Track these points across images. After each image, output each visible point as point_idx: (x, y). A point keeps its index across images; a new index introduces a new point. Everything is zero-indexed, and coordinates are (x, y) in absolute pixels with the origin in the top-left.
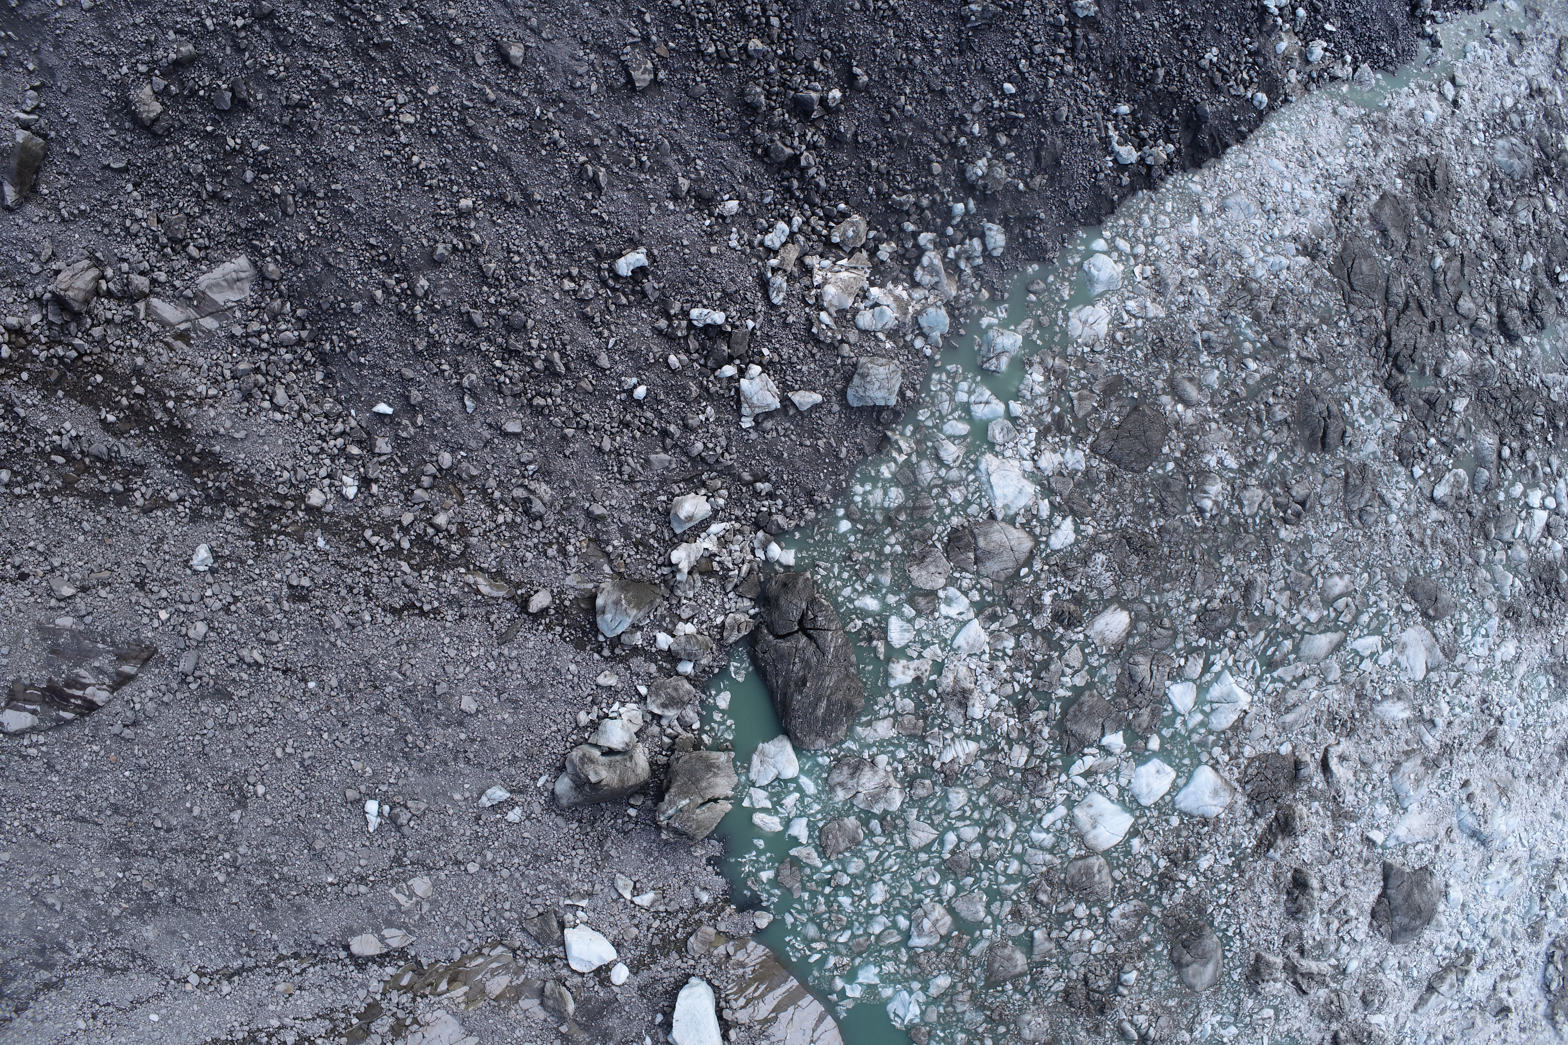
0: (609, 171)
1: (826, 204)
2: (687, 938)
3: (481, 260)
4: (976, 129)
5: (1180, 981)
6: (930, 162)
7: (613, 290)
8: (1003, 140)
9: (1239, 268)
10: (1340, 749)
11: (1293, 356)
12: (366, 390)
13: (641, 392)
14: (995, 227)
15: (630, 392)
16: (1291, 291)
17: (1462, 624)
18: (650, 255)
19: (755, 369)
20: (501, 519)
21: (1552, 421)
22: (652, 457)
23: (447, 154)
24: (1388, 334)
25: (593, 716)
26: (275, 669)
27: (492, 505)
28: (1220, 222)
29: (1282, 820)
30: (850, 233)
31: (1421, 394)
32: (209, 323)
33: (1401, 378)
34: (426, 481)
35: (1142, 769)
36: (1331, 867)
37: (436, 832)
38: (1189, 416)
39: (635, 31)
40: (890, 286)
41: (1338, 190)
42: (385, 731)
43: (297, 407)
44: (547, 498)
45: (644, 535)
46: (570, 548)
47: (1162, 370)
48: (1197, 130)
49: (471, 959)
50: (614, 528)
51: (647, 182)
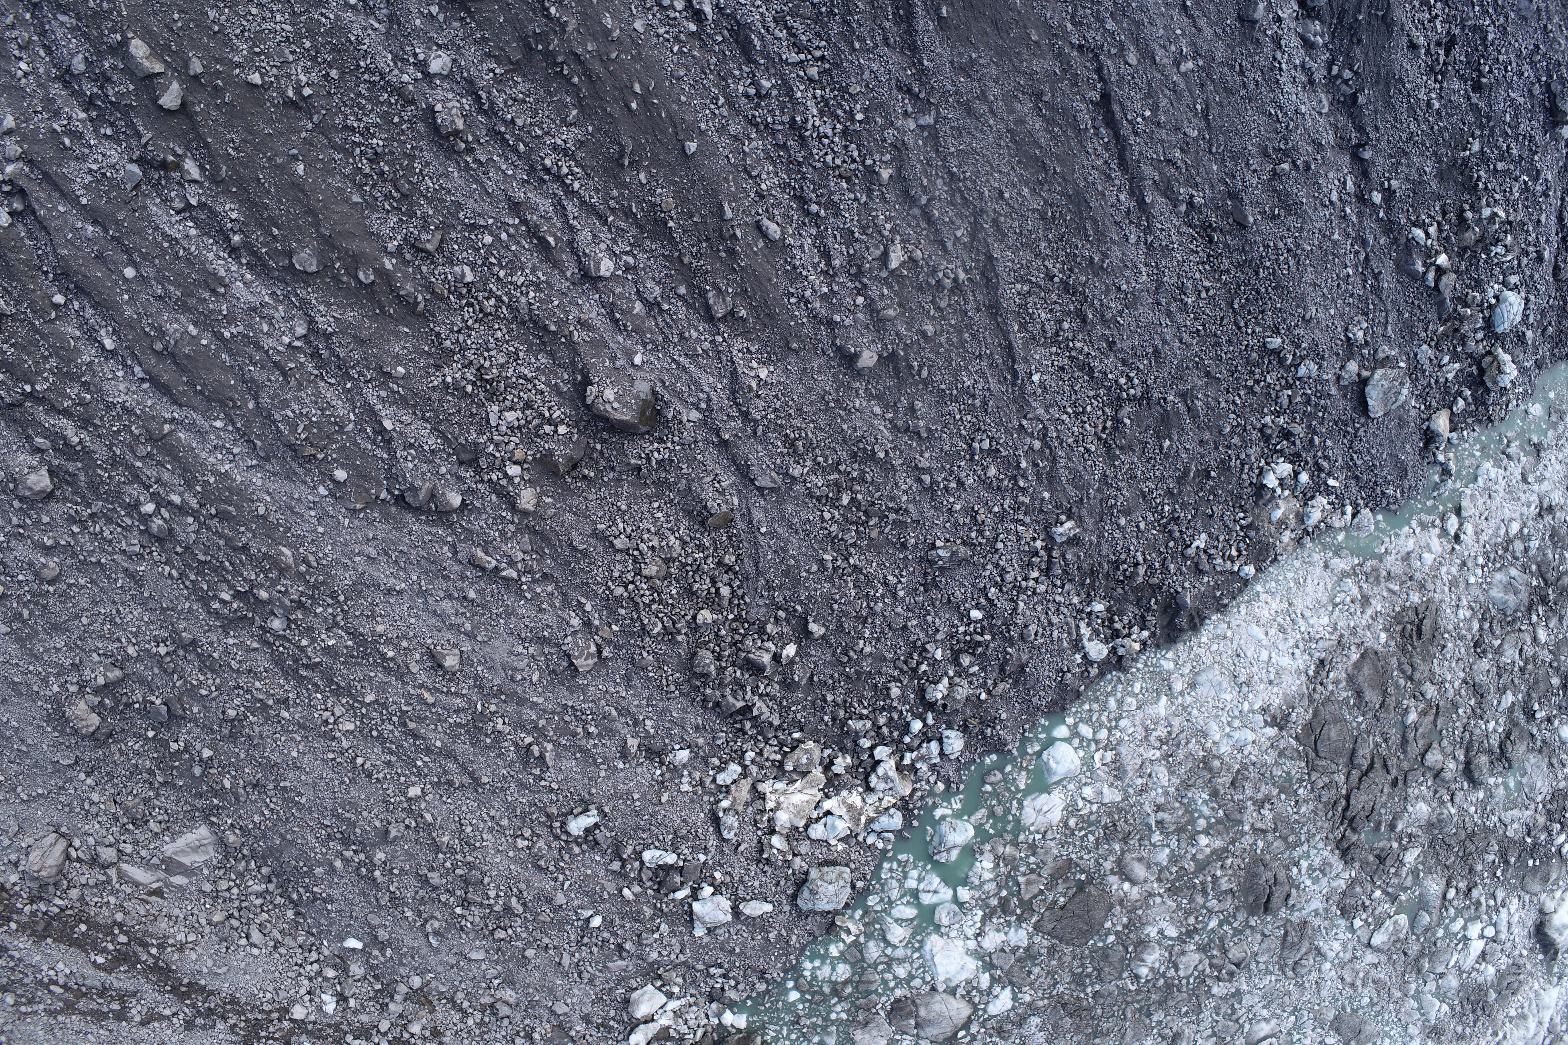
0: (556, 744)
1: (779, 734)
3: (434, 835)
4: (939, 655)
6: (888, 689)
7: (566, 842)
8: (966, 660)
9: (1203, 745)
11: (1247, 828)
12: (335, 927)
13: (596, 922)
14: (954, 733)
15: (587, 920)
16: (1254, 764)
18: (600, 813)
19: (708, 890)
20: (470, 1022)
21: (1504, 857)
22: (610, 964)
23: (391, 752)
24: (1348, 798)
27: (461, 1010)
28: (1188, 699)
30: (804, 761)
31: (1372, 849)
32: (179, 880)
33: (1354, 838)
34: (399, 997)
38: (1134, 893)
39: (576, 621)
40: (844, 793)
41: (1317, 655)
43: (272, 943)
44: (512, 1001)
45: (604, 1019)
46: (536, 1036)
47: (1111, 851)
48: (1175, 615)
50: (576, 1017)
51: (595, 746)
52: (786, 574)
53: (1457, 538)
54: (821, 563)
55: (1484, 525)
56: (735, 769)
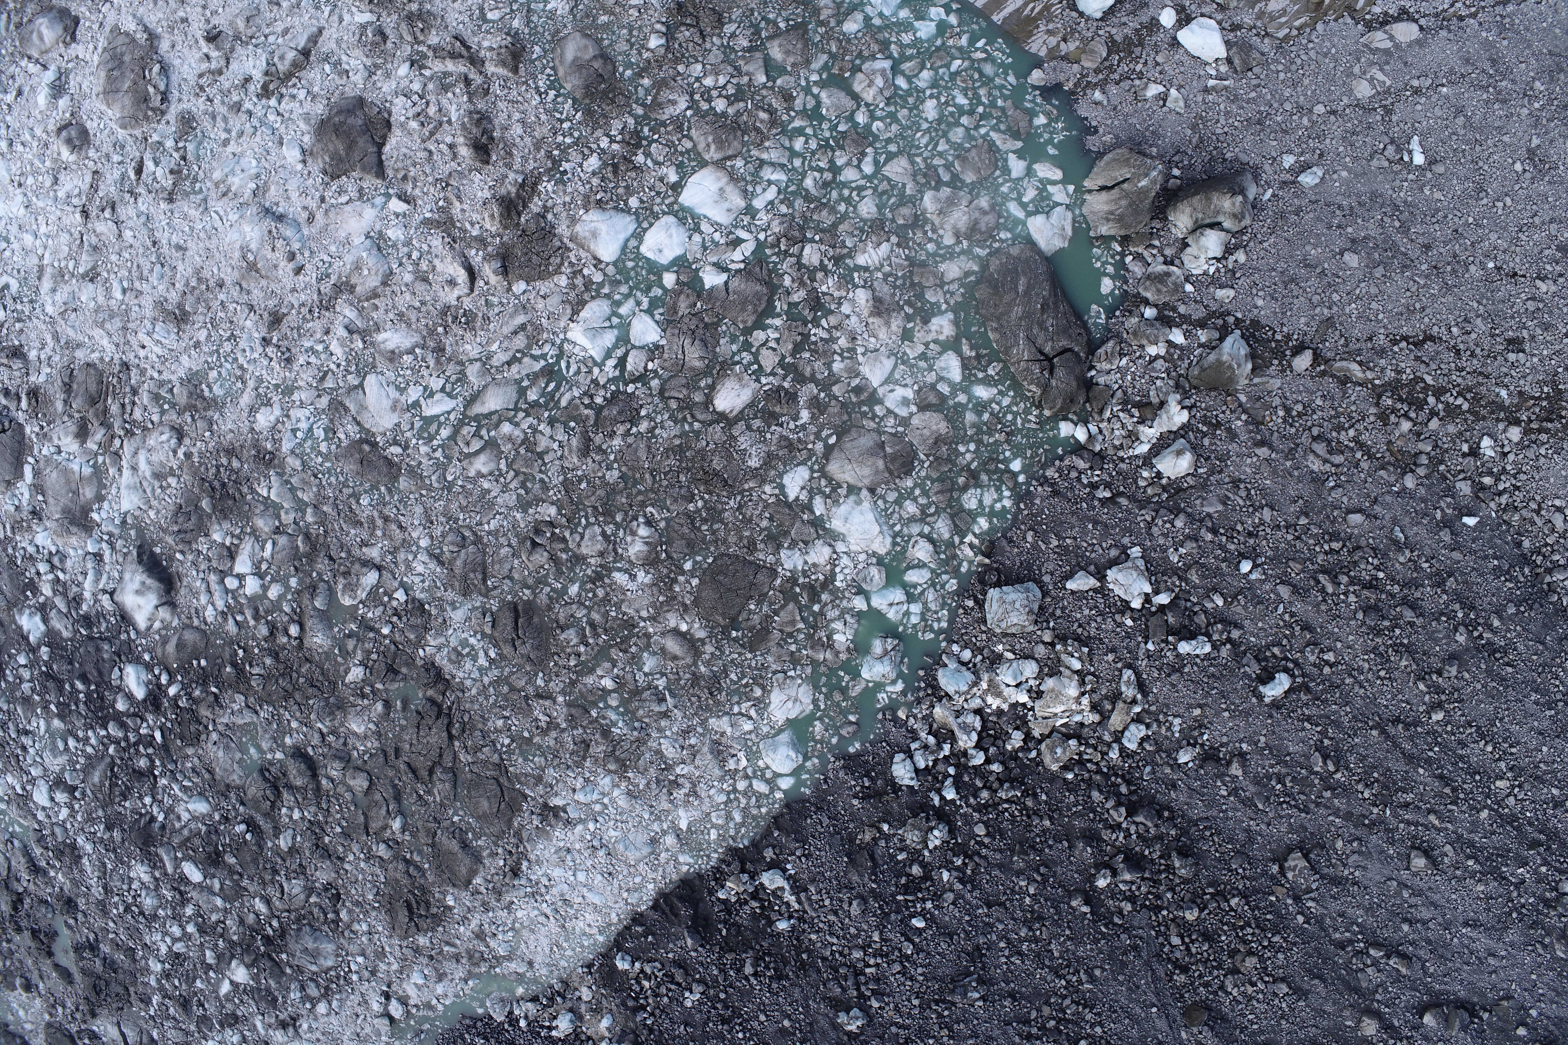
0: (1311, 771)
1: (1086, 775)
2: (1108, 55)
3: (1414, 667)
4: (946, 876)
5: (598, 41)
6: (988, 835)
7: (1286, 659)
8: (916, 870)
10: (456, 293)
11: (560, 699)
12: (1487, 536)
13: (1246, 567)
14: (907, 782)
15: (1255, 566)
16: (568, 767)
17: (326, 439)
18: (1260, 697)
19: (1136, 604)
20: (1352, 433)
21: (240, 672)
22: (1220, 508)
23: (1461, 758)
24: (451, 737)
25: (1232, 258)
26: (1524, 276)
27: (1361, 445)
28: (656, 827)
29: (513, 213)
30: (1059, 751)
31: (405, 679)
33: (430, 693)
34: (1424, 460)
35: (679, 252)
36: (447, 169)
37: (1359, 140)
38: (672, 620)
39: (1310, 904)
40: (1006, 707)
41: (523, 882)
42: (1419, 229)
43: (1543, 512)
44: (1311, 457)
45: (1214, 434)
46: (1281, 413)
47: (708, 664)
48: (695, 918)
49: (1305, 25)
50: (1244, 437)
51: (1272, 766)
52: (1124, 965)
53: (387, 996)
54: (1092, 979)
55: (359, 1010)
56: (1132, 745)
